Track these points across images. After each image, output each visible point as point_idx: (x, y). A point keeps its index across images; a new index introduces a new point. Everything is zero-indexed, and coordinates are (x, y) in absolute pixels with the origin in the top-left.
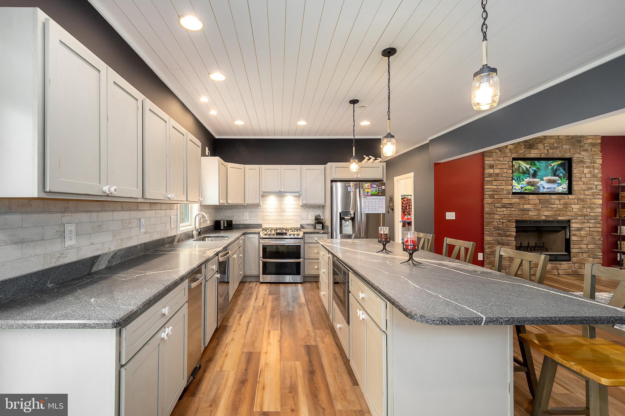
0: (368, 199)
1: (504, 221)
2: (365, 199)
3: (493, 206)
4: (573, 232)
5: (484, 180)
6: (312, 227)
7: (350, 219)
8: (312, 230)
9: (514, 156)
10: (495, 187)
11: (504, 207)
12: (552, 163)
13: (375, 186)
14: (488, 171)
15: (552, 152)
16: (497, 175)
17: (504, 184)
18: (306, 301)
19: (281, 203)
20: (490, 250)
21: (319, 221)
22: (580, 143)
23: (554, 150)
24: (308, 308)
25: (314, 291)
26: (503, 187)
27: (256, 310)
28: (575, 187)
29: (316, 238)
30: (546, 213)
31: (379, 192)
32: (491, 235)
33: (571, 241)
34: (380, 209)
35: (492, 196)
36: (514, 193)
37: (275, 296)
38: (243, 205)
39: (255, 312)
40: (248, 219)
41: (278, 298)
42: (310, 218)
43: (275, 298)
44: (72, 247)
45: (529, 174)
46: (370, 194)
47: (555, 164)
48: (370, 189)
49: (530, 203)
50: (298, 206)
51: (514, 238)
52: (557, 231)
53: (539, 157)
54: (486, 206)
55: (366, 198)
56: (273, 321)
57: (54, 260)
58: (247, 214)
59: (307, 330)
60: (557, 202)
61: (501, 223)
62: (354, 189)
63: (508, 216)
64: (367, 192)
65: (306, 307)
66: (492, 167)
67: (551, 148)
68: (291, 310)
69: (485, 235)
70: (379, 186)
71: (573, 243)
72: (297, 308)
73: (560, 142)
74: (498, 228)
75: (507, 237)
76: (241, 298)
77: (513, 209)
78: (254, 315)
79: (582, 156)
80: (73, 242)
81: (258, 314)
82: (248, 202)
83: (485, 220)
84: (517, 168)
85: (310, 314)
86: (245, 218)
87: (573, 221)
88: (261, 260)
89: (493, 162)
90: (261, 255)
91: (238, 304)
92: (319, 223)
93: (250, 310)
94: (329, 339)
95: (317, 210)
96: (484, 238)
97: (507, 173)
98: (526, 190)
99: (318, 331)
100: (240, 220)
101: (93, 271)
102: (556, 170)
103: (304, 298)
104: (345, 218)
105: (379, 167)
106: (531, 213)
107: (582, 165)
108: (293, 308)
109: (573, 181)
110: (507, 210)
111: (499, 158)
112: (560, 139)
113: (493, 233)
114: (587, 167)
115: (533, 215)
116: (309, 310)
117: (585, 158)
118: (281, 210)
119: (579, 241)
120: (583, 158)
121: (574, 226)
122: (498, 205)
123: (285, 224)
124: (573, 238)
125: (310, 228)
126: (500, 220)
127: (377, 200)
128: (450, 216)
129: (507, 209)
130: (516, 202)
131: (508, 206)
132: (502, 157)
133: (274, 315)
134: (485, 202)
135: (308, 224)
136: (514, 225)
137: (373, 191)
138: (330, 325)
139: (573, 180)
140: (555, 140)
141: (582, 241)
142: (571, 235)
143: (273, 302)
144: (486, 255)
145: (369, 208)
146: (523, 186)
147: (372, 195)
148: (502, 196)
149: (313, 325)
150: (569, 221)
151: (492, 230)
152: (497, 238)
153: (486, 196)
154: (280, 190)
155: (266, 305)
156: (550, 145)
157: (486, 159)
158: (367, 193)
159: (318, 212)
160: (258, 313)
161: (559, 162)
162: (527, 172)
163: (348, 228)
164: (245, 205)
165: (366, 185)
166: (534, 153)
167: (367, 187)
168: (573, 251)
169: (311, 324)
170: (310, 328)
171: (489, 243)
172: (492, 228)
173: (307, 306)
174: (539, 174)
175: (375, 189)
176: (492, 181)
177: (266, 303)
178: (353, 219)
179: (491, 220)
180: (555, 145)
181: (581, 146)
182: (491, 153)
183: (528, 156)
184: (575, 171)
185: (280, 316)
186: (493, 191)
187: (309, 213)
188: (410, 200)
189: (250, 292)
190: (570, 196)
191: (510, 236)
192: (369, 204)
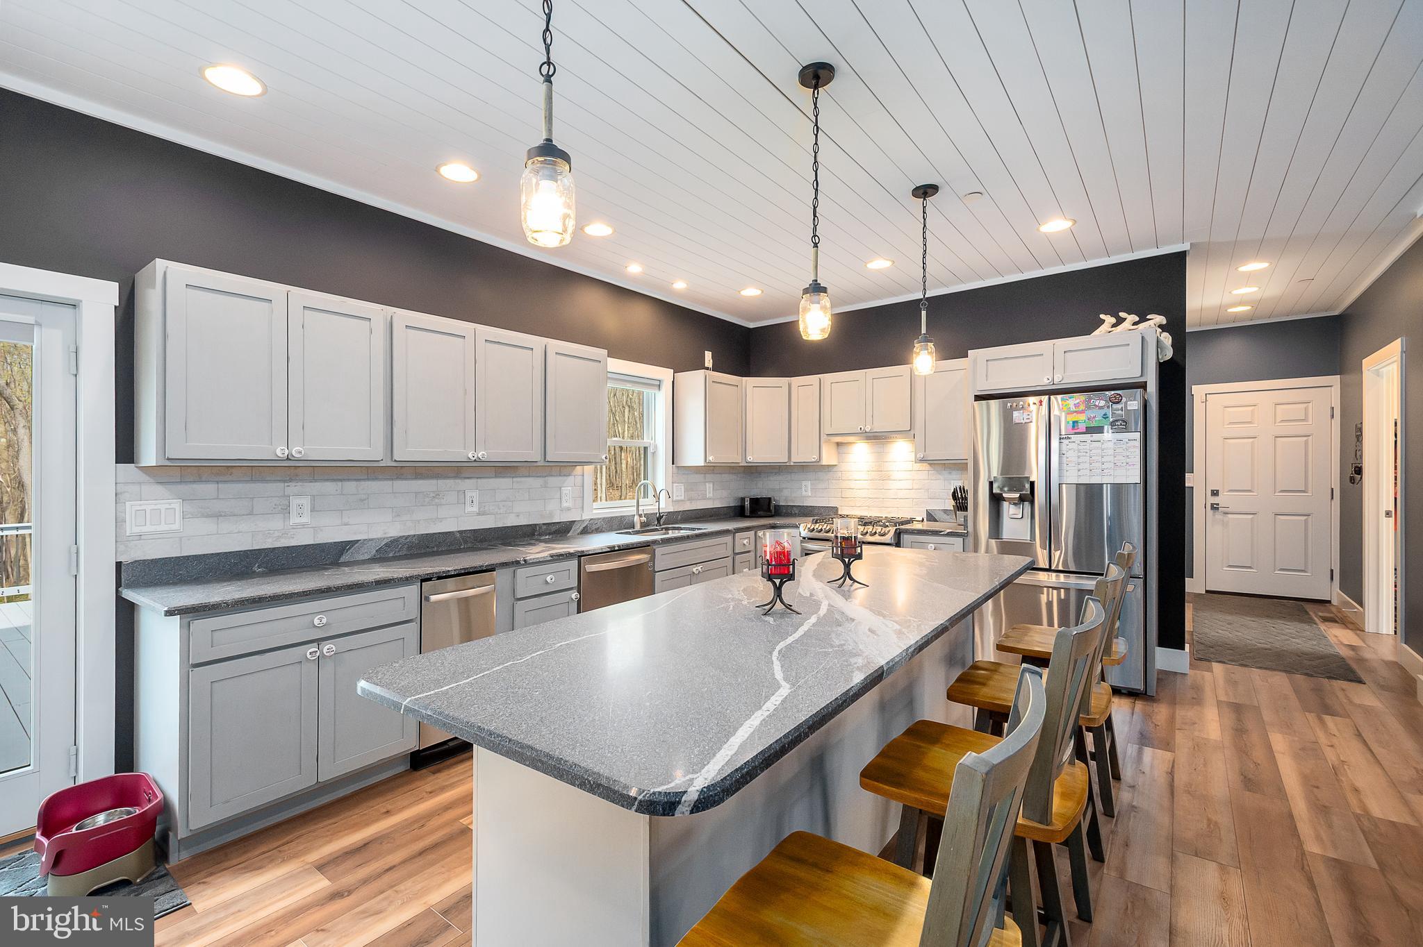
0: (1078, 442)
2: (1066, 441)
13: (1102, 403)
19: (880, 458)
29: (931, 546)
31: (1117, 419)
34: (1120, 471)
38: (788, 464)
40: (811, 496)
44: (304, 526)
46: (1082, 427)
48: (1083, 412)
55: (1070, 439)
57: (270, 540)
58: (809, 484)
64: (1074, 422)
70: (1114, 403)
80: (305, 519)
82: (796, 458)
86: (806, 493)
95: (959, 475)
100: (795, 497)
101: (342, 560)
104: (1004, 495)
118: (881, 475)
123: (890, 509)
127: (1109, 443)
135: (945, 512)
137: (1094, 417)
145: (1080, 467)
147: (1091, 431)
154: (877, 430)
158: (1073, 426)
164: (792, 464)
165: (1073, 402)
167: (1072, 409)
175: (1103, 412)
192: (1079, 457)
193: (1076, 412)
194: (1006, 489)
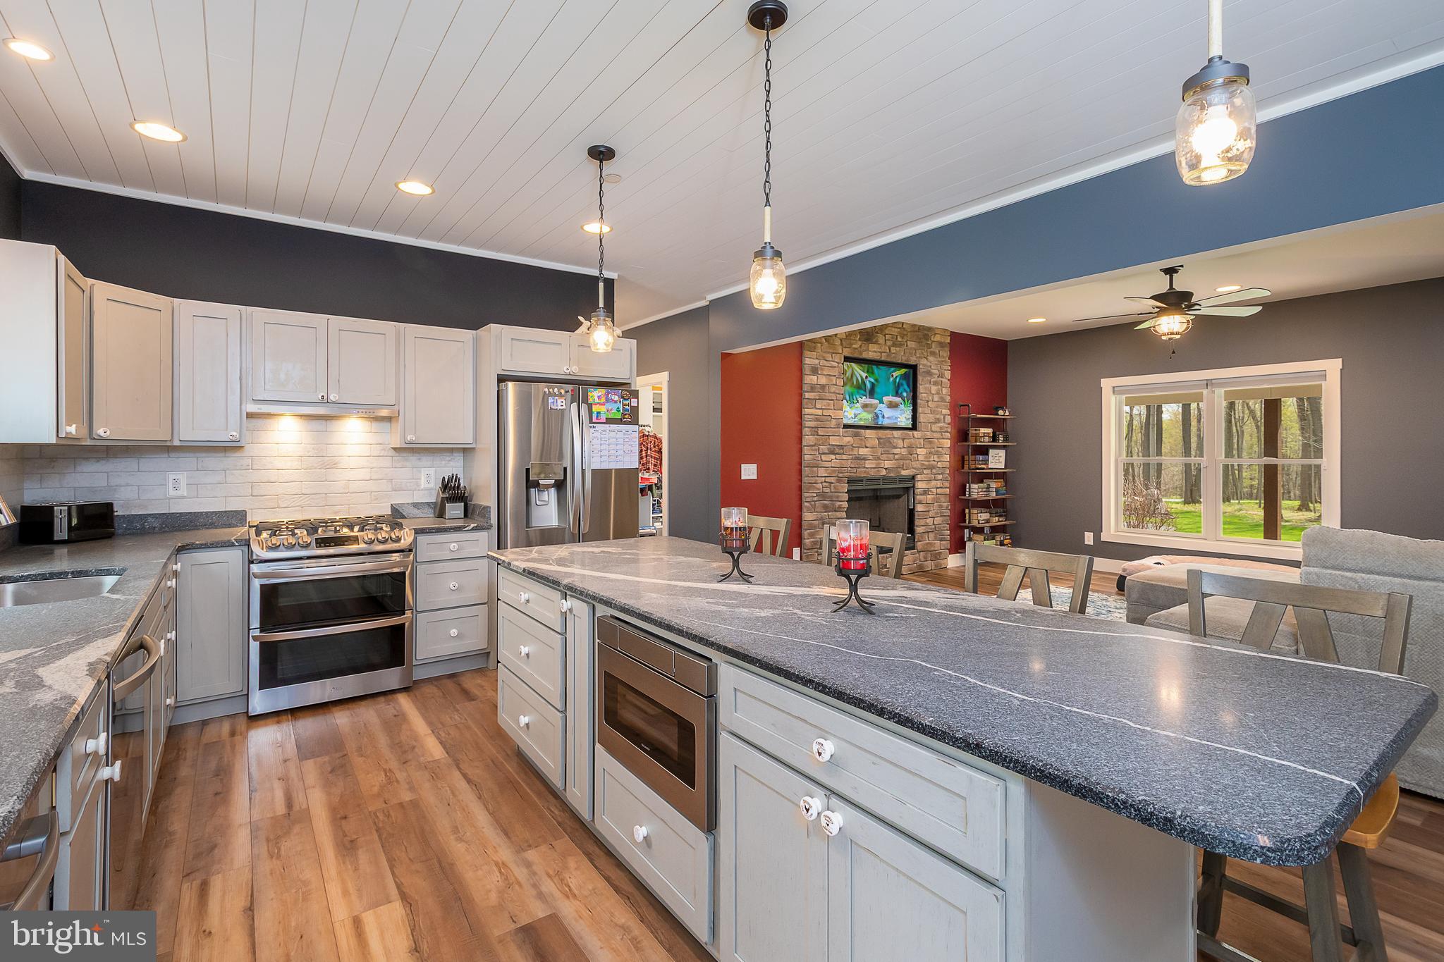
0: (600, 431)
1: (833, 480)
2: (592, 430)
3: (816, 450)
4: (918, 497)
5: (803, 397)
6: (429, 513)
7: (553, 486)
8: (432, 523)
9: (847, 352)
10: (819, 412)
11: (832, 453)
12: (895, 371)
13: (616, 398)
14: (810, 379)
15: (895, 351)
16: (823, 387)
17: (832, 408)
18: (447, 753)
19: (321, 439)
20: (812, 540)
21: (453, 492)
22: (927, 340)
23: (898, 349)
24: (465, 776)
25: (457, 710)
26: (830, 413)
27: (268, 840)
28: (922, 418)
29: (453, 546)
30: (888, 464)
31: (626, 414)
32: (813, 509)
33: (916, 513)
34: (627, 458)
35: (815, 431)
36: (846, 426)
37: (327, 758)
38: (168, 444)
39: (263, 850)
40: (184, 498)
41: (342, 766)
42: (422, 487)
43: (329, 769)
45: (865, 391)
46: (603, 417)
47: (899, 373)
48: (603, 404)
49: (868, 445)
50: (384, 449)
51: (845, 513)
52: (899, 497)
53: (878, 358)
54: (806, 450)
55: (595, 427)
56: (356, 869)
58: (183, 478)
59: (497, 864)
60: (900, 444)
61: (827, 484)
62: (564, 404)
63: (836, 470)
64: (598, 413)
65: (457, 774)
66: (815, 371)
67: (894, 345)
68: (407, 799)
69: (804, 509)
70: (625, 399)
71: (919, 515)
72: (427, 785)
73: (905, 335)
74: (822, 496)
75: (836, 511)
76: (182, 799)
77: (844, 457)
78: (265, 866)
79: (929, 364)
81: (283, 853)
82: (187, 432)
83: (805, 479)
84: (850, 377)
85: (480, 798)
87: (919, 477)
88: (255, 639)
89: (817, 361)
90: (255, 622)
91: (171, 834)
92: (453, 499)
93: (241, 846)
94: (582, 875)
95: (443, 462)
96: (803, 516)
97: (836, 385)
98: (861, 420)
99: (531, 855)
100: (150, 500)
102: (899, 385)
103: (437, 742)
104: (541, 482)
105: (621, 350)
106: (868, 464)
107: (929, 378)
108: (412, 789)
109: (918, 407)
110: (836, 459)
111: (824, 355)
112: (904, 328)
113: (817, 505)
114: (935, 383)
115: (870, 468)
116: (469, 781)
117: (932, 367)
118: (322, 462)
119: (925, 513)
120: (931, 367)
121: (920, 485)
122: (824, 448)
124: (919, 508)
125: (425, 515)
126: (827, 479)
127: (620, 435)
128: (749, 472)
129: (837, 456)
130: (849, 442)
131: (837, 451)
132: (829, 353)
133: (352, 841)
134: (804, 443)
135: (416, 505)
136: (845, 487)
137: (611, 410)
138: (560, 820)
139: (918, 405)
140: (899, 330)
141: (928, 511)
142: (916, 502)
143: (327, 785)
144: (805, 551)
145: (602, 453)
146: (857, 412)
147: (610, 421)
148: (830, 431)
149: (506, 834)
150: (913, 477)
151: (815, 499)
152: (822, 514)
153: (806, 431)
154: (325, 398)
155: (304, 806)
156: (892, 338)
157: (807, 353)
158: (597, 417)
159: (452, 467)
160: (279, 849)
161: (903, 371)
162: (863, 387)
163: (547, 512)
164: (176, 443)
165: (595, 394)
166: (872, 352)
167: (597, 401)
168: (919, 530)
169: (502, 834)
170: (505, 853)
171: (811, 527)
172: (815, 495)
173: (459, 768)
174: (878, 390)
175: (616, 406)
176: (816, 399)
177: (301, 795)
178: (560, 485)
179: (813, 480)
180: (899, 339)
181: (929, 346)
182: (814, 343)
183: (865, 355)
184: (921, 389)
185: (376, 836)
186: (817, 420)
187: (420, 472)
188: (648, 436)
189: (213, 765)
190: (915, 433)
191: (839, 509)
192: (601, 444)
193: (599, 403)
194: (542, 476)
